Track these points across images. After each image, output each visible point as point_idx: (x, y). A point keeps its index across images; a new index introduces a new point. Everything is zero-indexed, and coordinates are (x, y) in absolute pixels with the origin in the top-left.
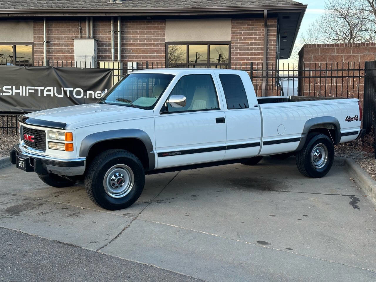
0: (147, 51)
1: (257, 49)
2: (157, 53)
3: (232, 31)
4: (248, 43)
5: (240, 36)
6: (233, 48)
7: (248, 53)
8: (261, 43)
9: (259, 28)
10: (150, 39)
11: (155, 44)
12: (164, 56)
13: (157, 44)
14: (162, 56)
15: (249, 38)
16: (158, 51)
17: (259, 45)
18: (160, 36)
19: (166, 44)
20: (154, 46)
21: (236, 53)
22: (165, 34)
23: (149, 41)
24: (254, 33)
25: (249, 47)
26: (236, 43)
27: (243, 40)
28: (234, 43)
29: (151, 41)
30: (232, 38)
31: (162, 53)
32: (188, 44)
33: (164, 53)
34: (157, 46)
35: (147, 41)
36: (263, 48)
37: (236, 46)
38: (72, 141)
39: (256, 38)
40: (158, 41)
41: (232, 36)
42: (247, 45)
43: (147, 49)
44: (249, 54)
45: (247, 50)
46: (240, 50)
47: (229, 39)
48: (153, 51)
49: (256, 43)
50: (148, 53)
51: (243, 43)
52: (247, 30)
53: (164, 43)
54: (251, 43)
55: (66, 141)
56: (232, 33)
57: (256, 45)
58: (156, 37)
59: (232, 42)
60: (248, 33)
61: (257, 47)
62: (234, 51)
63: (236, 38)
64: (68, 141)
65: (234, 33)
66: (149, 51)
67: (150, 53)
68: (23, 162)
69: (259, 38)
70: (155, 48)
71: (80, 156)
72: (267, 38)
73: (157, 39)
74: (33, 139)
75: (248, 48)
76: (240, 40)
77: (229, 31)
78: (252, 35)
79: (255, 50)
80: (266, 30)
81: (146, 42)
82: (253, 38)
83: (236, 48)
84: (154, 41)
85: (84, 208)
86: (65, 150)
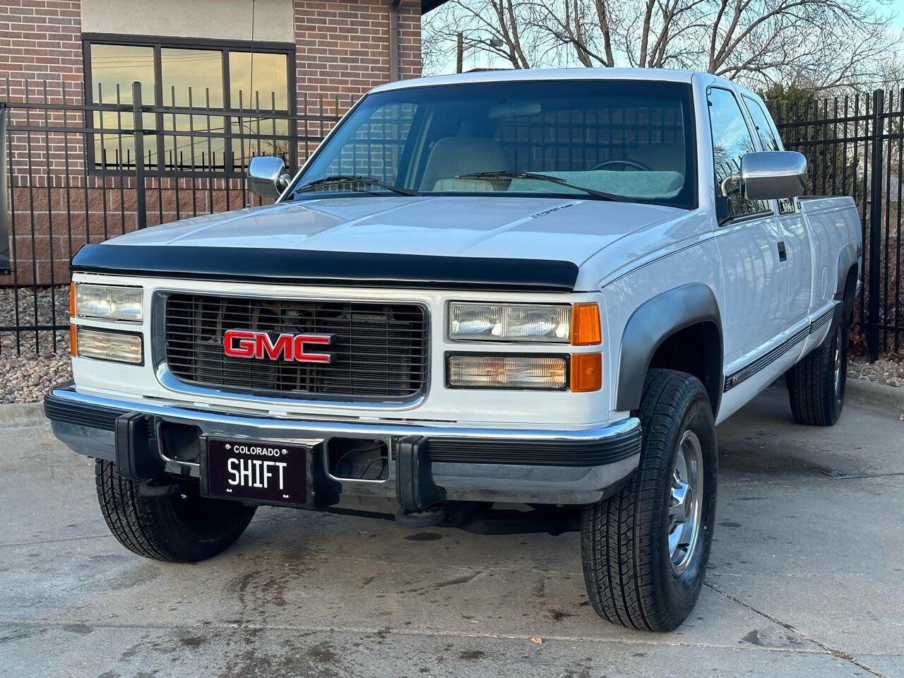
0: (14, 59)
1: (370, 72)
2: (53, 69)
3: (297, 12)
4: (346, 53)
5: (320, 29)
6: (303, 66)
7: (346, 83)
8: (380, 54)
9: (373, 9)
10: (26, 20)
11: (44, 37)
12: (77, 78)
13: (52, 37)
14: (72, 78)
15: (346, 38)
16: (56, 61)
17: (377, 62)
18: (63, 13)
19: (83, 41)
20: (40, 45)
21: (310, 80)
22: (79, 7)
23: (23, 27)
24: (360, 24)
25: (349, 64)
26: (310, 51)
27: (329, 44)
28: (302, 52)
29: (32, 28)
30: (297, 35)
31: (70, 70)
32: (160, 45)
33: (78, 70)
34: (53, 45)
35: (14, 27)
36: (388, 69)
37: (309, 58)
38: (599, 343)
39: (367, 38)
40: (57, 29)
41: (298, 28)
42: (343, 60)
43: (19, 52)
44: (349, 86)
45: (343, 75)
46: (322, 74)
47: (289, 38)
48: (39, 60)
49: (366, 54)
50: (20, 67)
51: (331, 52)
52: (341, 15)
53: (75, 36)
54: (352, 53)
55: (575, 344)
56: (297, 20)
57: (369, 61)
58: (46, 13)
59: (297, 46)
60: (345, 23)
61: (370, 65)
62: (305, 73)
63: (310, 36)
64: (587, 344)
65: (302, 20)
66: (22, 59)
67: (27, 68)
68: (281, 465)
69: (374, 39)
70: (45, 53)
71: (620, 408)
72: (399, 41)
73: (51, 21)
74: (308, 348)
75: (346, 68)
76: (321, 44)
77: (289, 12)
78: (355, 31)
79: (364, 76)
80: (396, 19)
81: (10, 31)
82: (358, 38)
83: (309, 66)
84: (40, 28)
85: (543, 641)
86: (563, 389)
